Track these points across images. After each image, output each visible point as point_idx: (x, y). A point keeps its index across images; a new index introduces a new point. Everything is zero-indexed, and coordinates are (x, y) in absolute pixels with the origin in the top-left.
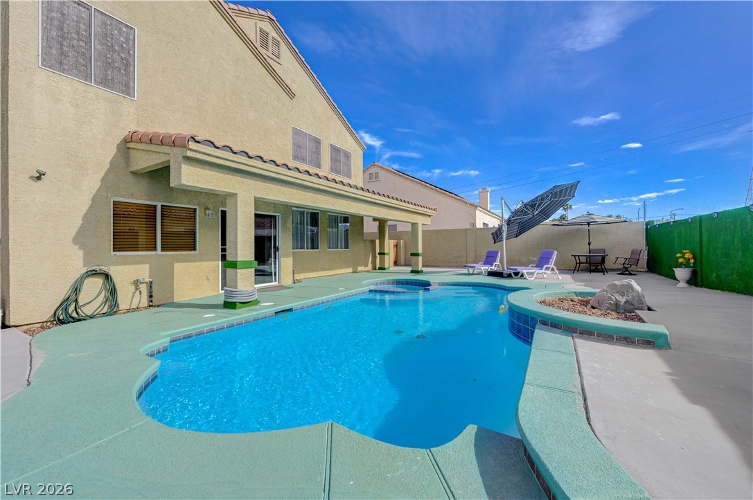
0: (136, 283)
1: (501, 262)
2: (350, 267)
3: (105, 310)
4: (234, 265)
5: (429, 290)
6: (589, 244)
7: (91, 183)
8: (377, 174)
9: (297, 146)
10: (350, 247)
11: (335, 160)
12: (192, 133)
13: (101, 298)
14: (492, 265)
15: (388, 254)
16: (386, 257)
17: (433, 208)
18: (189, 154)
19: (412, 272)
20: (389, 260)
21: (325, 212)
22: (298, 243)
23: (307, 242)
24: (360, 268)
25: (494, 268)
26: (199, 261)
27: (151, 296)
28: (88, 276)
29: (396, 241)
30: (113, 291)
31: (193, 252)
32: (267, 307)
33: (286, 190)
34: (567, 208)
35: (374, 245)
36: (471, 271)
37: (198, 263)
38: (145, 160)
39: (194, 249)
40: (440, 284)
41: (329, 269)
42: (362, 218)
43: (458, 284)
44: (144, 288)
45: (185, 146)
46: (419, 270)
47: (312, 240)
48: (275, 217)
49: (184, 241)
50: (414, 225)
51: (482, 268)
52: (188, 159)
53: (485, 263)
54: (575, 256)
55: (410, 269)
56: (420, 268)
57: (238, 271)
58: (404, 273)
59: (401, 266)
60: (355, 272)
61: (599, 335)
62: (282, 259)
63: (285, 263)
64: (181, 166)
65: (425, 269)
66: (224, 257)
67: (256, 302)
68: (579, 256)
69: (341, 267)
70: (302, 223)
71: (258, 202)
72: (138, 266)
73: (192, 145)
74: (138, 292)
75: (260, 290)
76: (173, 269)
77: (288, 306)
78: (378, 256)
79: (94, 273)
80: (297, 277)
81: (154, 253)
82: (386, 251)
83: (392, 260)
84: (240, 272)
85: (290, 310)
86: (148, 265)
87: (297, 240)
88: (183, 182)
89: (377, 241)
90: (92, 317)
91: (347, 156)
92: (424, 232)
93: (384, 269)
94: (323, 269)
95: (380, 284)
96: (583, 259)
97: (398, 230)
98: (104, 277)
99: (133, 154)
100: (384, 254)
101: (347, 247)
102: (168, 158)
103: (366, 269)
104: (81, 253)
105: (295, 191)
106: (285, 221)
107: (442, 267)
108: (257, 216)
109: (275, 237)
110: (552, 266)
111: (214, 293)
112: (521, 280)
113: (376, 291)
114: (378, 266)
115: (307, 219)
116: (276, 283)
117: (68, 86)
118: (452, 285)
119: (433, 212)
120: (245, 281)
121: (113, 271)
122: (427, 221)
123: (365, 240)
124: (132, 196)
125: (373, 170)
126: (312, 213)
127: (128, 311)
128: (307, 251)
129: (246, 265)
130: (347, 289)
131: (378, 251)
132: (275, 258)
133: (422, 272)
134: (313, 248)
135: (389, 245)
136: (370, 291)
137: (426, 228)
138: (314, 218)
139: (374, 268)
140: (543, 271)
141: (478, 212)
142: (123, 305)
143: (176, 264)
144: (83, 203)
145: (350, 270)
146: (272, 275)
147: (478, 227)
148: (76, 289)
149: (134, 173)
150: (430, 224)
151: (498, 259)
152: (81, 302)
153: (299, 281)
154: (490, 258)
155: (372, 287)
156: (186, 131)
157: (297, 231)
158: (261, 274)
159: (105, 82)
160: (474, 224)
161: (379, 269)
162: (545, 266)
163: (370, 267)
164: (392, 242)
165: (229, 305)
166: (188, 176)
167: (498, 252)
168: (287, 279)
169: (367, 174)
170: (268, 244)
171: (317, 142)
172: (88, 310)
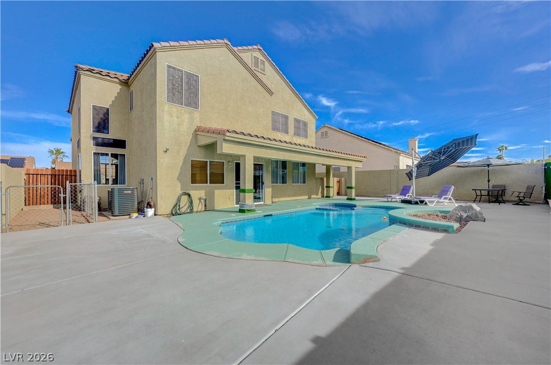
0: (200, 199)
1: (412, 193)
2: (306, 195)
3: (188, 211)
4: (244, 191)
5: (354, 209)
6: (489, 181)
7: (183, 152)
8: (326, 132)
9: (274, 122)
10: (306, 182)
11: (297, 128)
12: (227, 128)
13: (187, 205)
14: (405, 196)
15: (333, 187)
16: (331, 189)
17: (364, 156)
18: (226, 138)
19: (348, 199)
20: (333, 191)
21: (290, 162)
22: (275, 180)
23: (280, 179)
24: (313, 196)
25: (407, 198)
26: (226, 189)
27: (206, 206)
28: (183, 195)
29: (339, 179)
30: (191, 202)
31: (222, 185)
32: (259, 213)
33: (269, 151)
34: (503, 149)
35: (322, 182)
36: (390, 200)
37: (225, 190)
38: (205, 140)
39: (223, 183)
40: (362, 206)
41: (293, 196)
42: (314, 165)
43: (376, 207)
44: (203, 201)
45: (224, 134)
46: (353, 198)
47: (283, 178)
48: (262, 165)
49: (218, 179)
50: (349, 168)
51: (397, 197)
52: (225, 140)
53: (401, 194)
54: (475, 190)
55: (347, 197)
56: (353, 196)
57: (246, 194)
58: (343, 200)
59: (342, 195)
60: (310, 198)
61: (423, 227)
62: (266, 189)
63: (267, 191)
64: (222, 144)
65: (357, 198)
66: (238, 188)
67: (254, 210)
68: (480, 190)
69: (301, 195)
70: (277, 167)
71: (255, 158)
72: (201, 191)
73: (228, 134)
74: (201, 203)
75: (256, 206)
76: (214, 193)
77: (270, 213)
78: (325, 188)
79: (185, 194)
80: (274, 200)
81: (206, 185)
82: (331, 185)
83: (336, 191)
84: (247, 194)
85: (271, 215)
86: (204, 191)
87: (274, 178)
88: (224, 151)
89: (325, 179)
90: (184, 213)
91: (305, 124)
92: (356, 172)
93: (329, 197)
94: (289, 196)
95: (324, 205)
96: (484, 193)
97: (341, 171)
98: (188, 195)
99: (199, 137)
100: (330, 187)
101: (304, 182)
102: (216, 140)
103: (317, 197)
104: (180, 184)
105: (273, 151)
106: (267, 168)
107: (372, 197)
108: (254, 164)
109: (262, 176)
110: (450, 196)
111: (232, 206)
112: (424, 206)
113: (320, 209)
114: (325, 195)
115: (280, 165)
116: (263, 203)
117: (175, 109)
118: (372, 207)
119: (363, 158)
120: (249, 199)
121: (192, 193)
122: (360, 165)
123: (316, 178)
124: (198, 157)
125: (324, 130)
126: (282, 161)
127: (197, 212)
128: (279, 185)
129: (250, 191)
130: (302, 207)
131: (325, 185)
132: (262, 189)
133: (355, 199)
134: (283, 183)
135: (333, 181)
136: (317, 209)
137: (358, 170)
138: (284, 164)
139: (323, 196)
140: (442, 200)
141: (401, 158)
142: (195, 210)
143: (216, 191)
144: (180, 162)
145: (307, 197)
146: (260, 199)
147: (401, 168)
148: (179, 200)
149: (198, 146)
150: (361, 167)
151: (411, 191)
152: (181, 207)
153: (275, 202)
154: (405, 191)
155: (318, 207)
156: (225, 128)
157: (274, 172)
158: (256, 198)
159: (188, 104)
160: (398, 166)
161: (326, 197)
162: (444, 197)
163: (320, 195)
164: (336, 179)
165: (242, 211)
166: (226, 149)
167: (410, 187)
168: (268, 202)
169: (319, 133)
170: (258, 181)
171: (286, 117)
172: (183, 210)
